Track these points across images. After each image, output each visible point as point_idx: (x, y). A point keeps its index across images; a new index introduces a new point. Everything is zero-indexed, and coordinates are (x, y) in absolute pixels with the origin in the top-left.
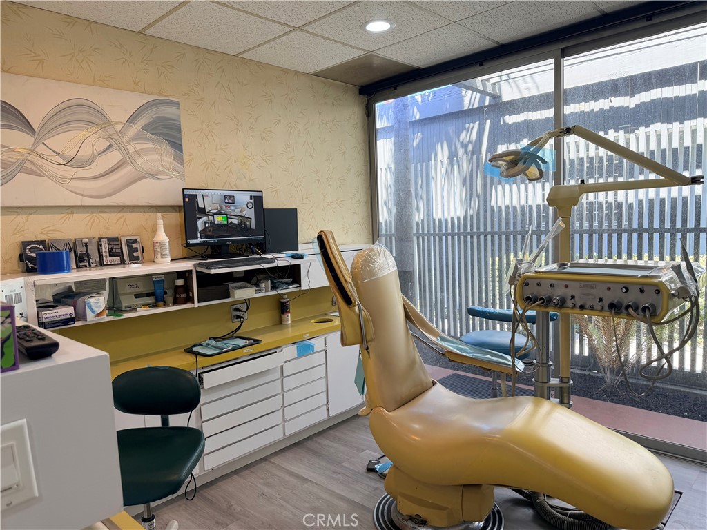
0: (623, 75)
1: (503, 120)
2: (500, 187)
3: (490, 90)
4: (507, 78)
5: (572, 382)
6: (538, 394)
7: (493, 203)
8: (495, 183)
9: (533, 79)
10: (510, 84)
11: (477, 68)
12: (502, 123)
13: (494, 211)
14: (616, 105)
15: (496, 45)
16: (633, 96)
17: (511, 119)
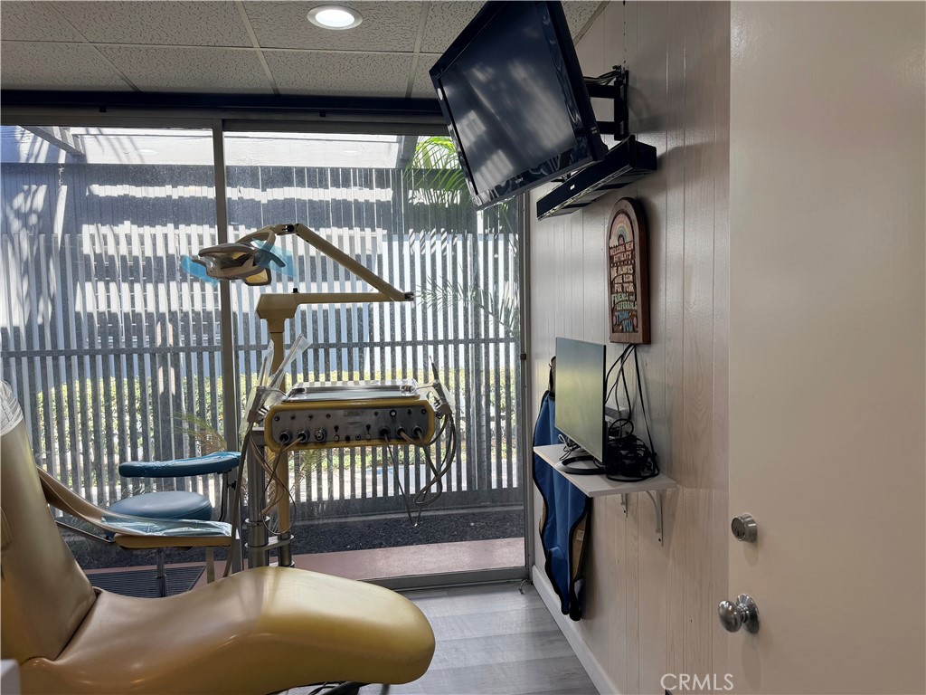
0: (254, 164)
1: (90, 191)
2: (89, 286)
3: (71, 142)
4: (98, 133)
5: (292, 537)
6: (255, 563)
7: (79, 308)
8: (80, 279)
9: (132, 141)
10: (99, 141)
11: (96, 113)
12: (87, 194)
13: (80, 318)
14: (246, 197)
15: (131, 90)
16: (264, 190)
17: (101, 190)
